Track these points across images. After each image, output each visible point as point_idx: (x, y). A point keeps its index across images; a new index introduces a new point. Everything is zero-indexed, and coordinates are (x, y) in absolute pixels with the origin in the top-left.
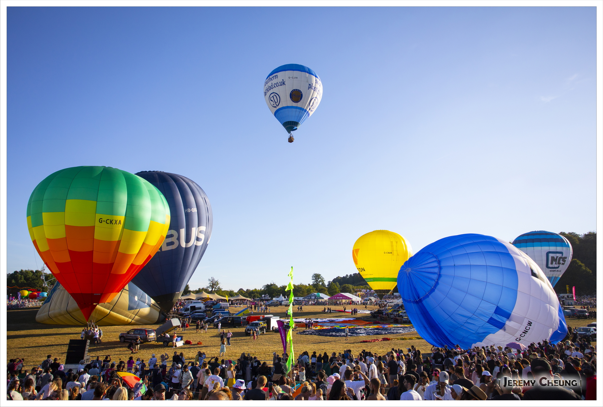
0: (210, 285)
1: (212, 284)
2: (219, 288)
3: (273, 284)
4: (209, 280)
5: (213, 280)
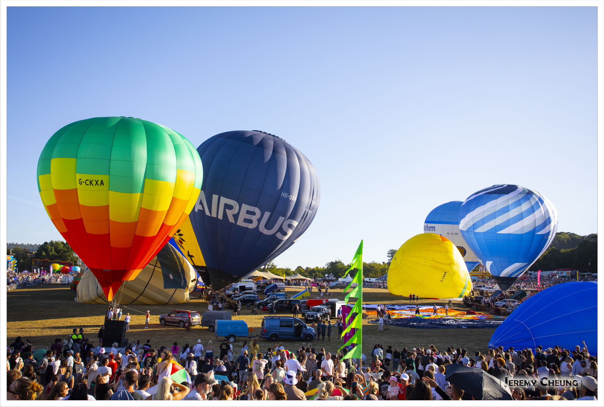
2: (273, 265)
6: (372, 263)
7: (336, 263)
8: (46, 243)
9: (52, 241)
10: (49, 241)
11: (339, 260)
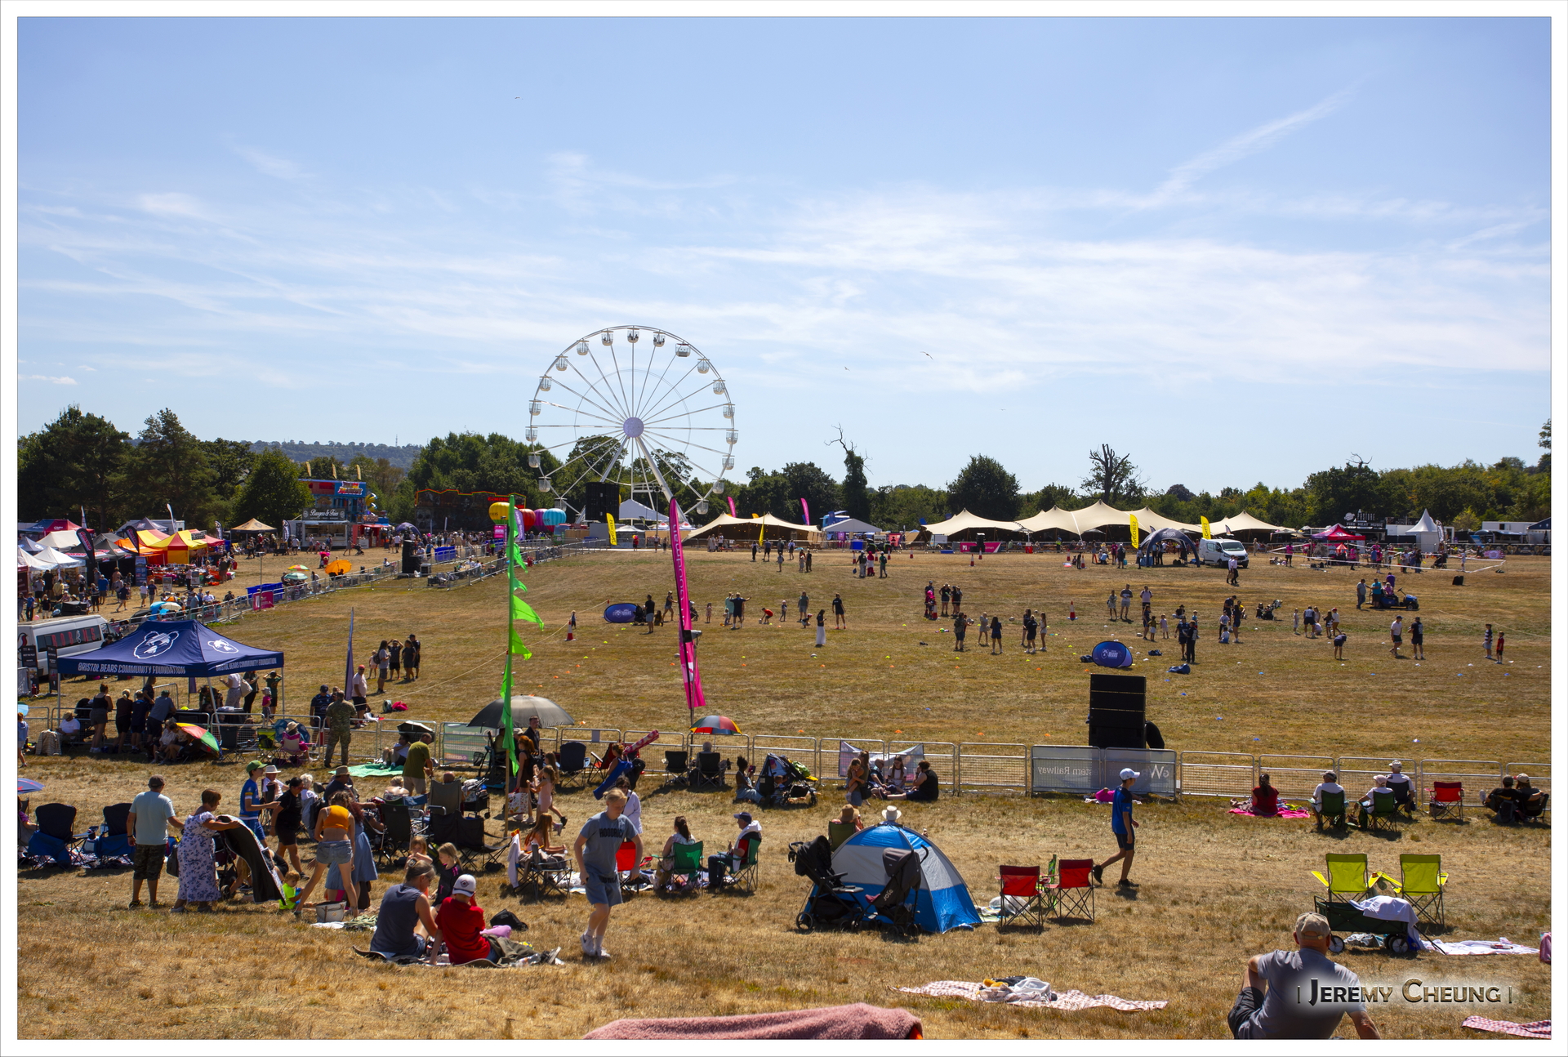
0: (1098, 477)
1: (1107, 470)
2: (1132, 487)
3: (1357, 465)
4: (1095, 456)
5: (1109, 454)
6: (1461, 466)
7: (1350, 469)
8: (436, 443)
9: (452, 437)
10: (443, 436)
11: (1362, 463)
